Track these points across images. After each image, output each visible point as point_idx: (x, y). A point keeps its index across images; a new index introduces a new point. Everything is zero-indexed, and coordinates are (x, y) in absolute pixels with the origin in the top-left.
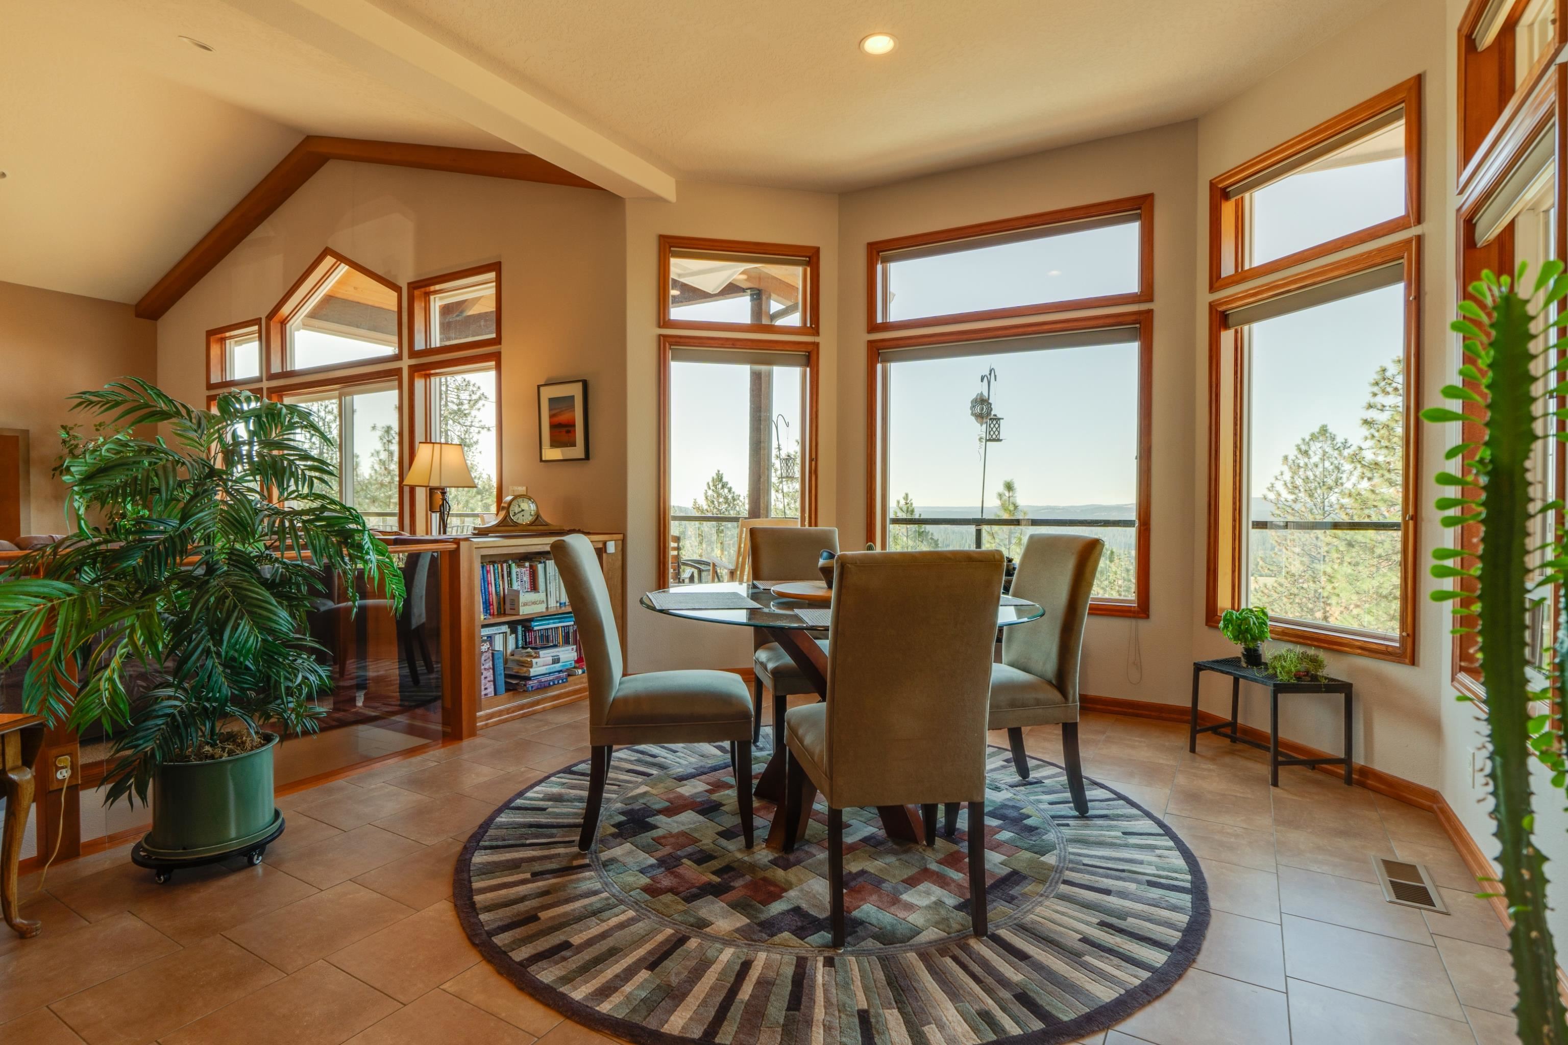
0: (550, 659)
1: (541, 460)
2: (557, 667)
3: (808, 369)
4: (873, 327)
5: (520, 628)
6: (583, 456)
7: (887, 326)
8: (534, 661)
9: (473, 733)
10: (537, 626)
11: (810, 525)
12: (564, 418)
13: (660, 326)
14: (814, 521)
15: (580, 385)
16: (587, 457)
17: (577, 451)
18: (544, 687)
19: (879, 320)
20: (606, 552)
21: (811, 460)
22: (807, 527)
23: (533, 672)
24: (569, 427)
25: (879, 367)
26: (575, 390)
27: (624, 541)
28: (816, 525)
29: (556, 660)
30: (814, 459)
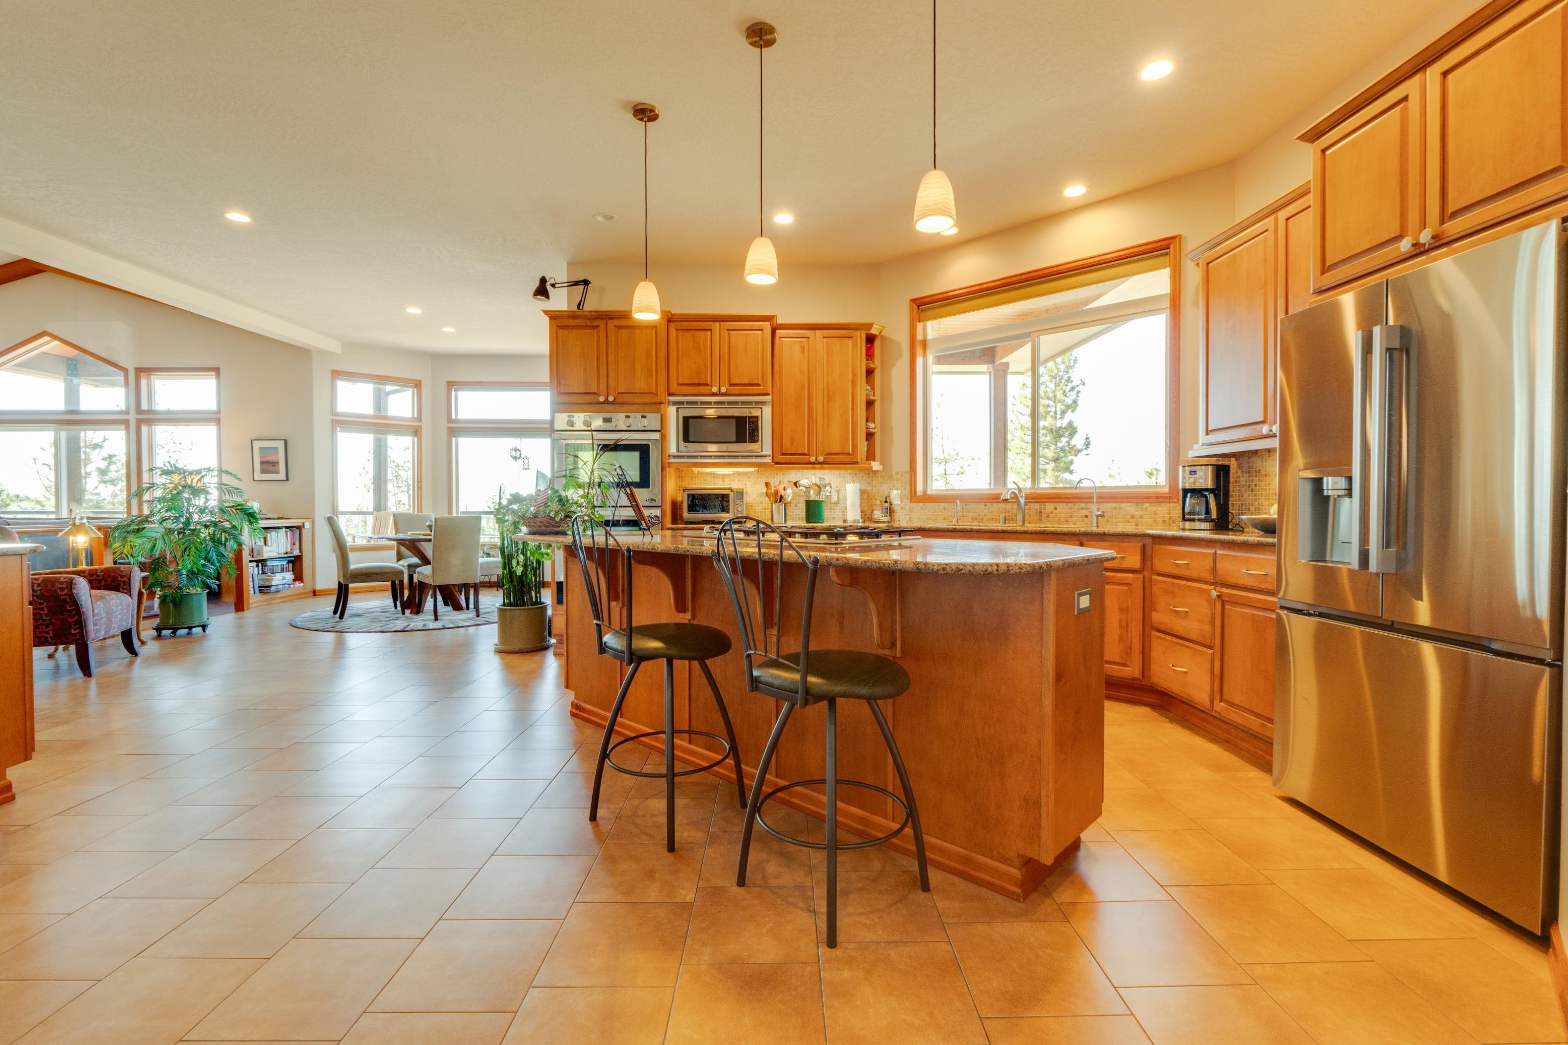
0: (281, 578)
1: (254, 480)
2: (284, 582)
3: (416, 438)
4: (450, 420)
5: (260, 565)
6: (285, 479)
7: (456, 421)
8: (274, 578)
9: (248, 609)
10: (269, 563)
11: (418, 512)
12: (271, 458)
13: (332, 415)
14: (420, 508)
15: (283, 442)
16: (287, 479)
17: (282, 475)
18: (277, 592)
19: (454, 417)
20: (304, 527)
21: (418, 482)
22: (416, 513)
23: (274, 583)
24: (275, 464)
25: (454, 439)
26: (280, 445)
27: (313, 522)
28: (421, 512)
29: (284, 579)
30: (420, 482)
